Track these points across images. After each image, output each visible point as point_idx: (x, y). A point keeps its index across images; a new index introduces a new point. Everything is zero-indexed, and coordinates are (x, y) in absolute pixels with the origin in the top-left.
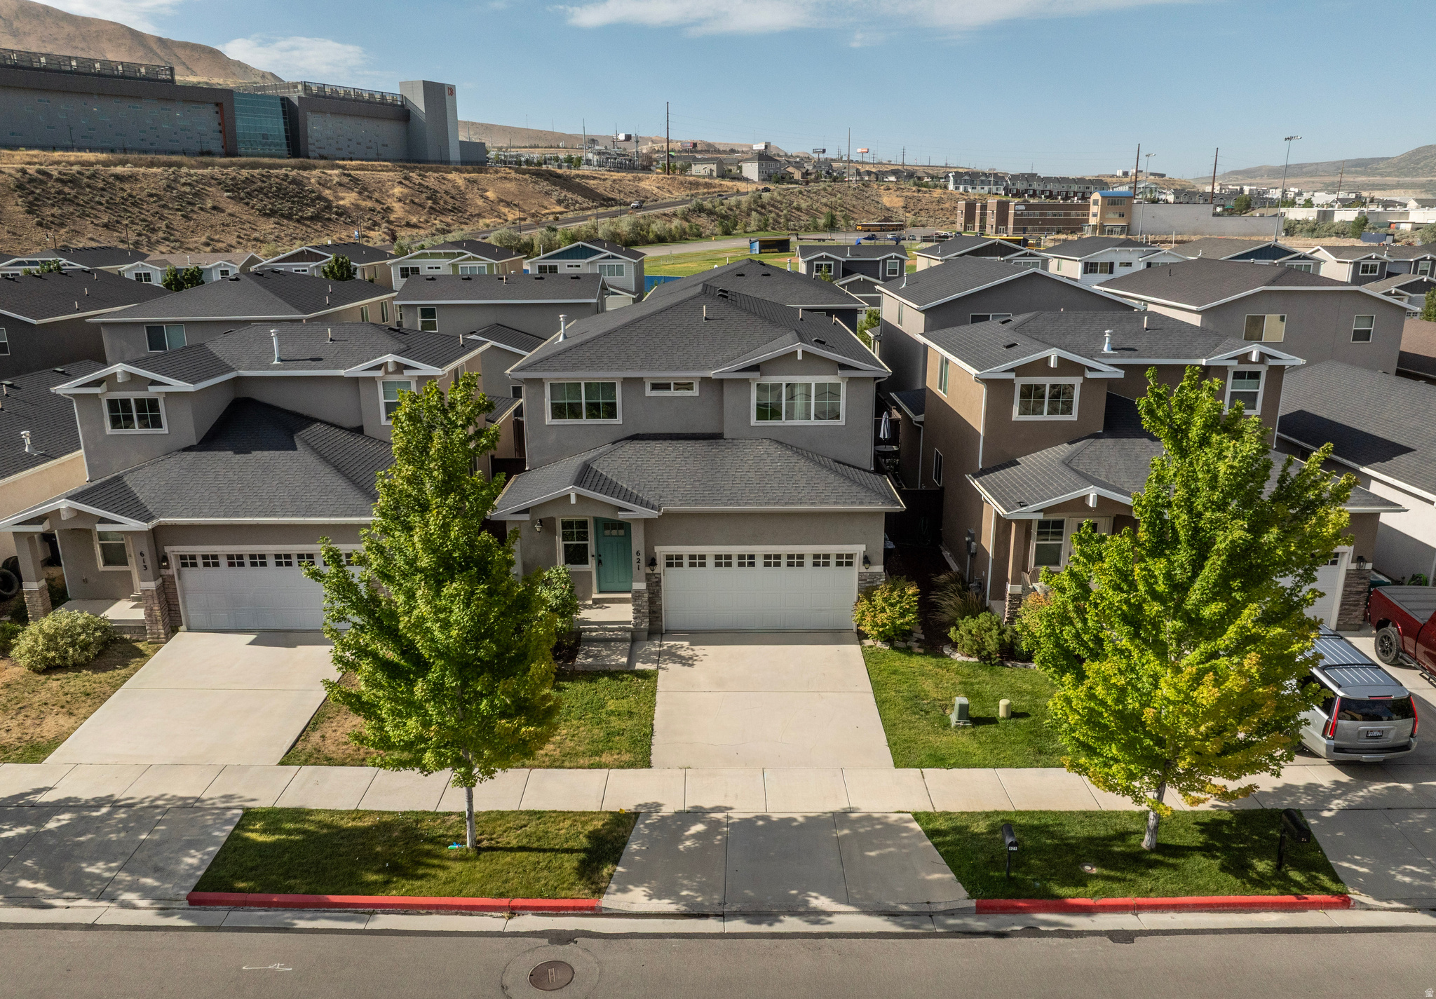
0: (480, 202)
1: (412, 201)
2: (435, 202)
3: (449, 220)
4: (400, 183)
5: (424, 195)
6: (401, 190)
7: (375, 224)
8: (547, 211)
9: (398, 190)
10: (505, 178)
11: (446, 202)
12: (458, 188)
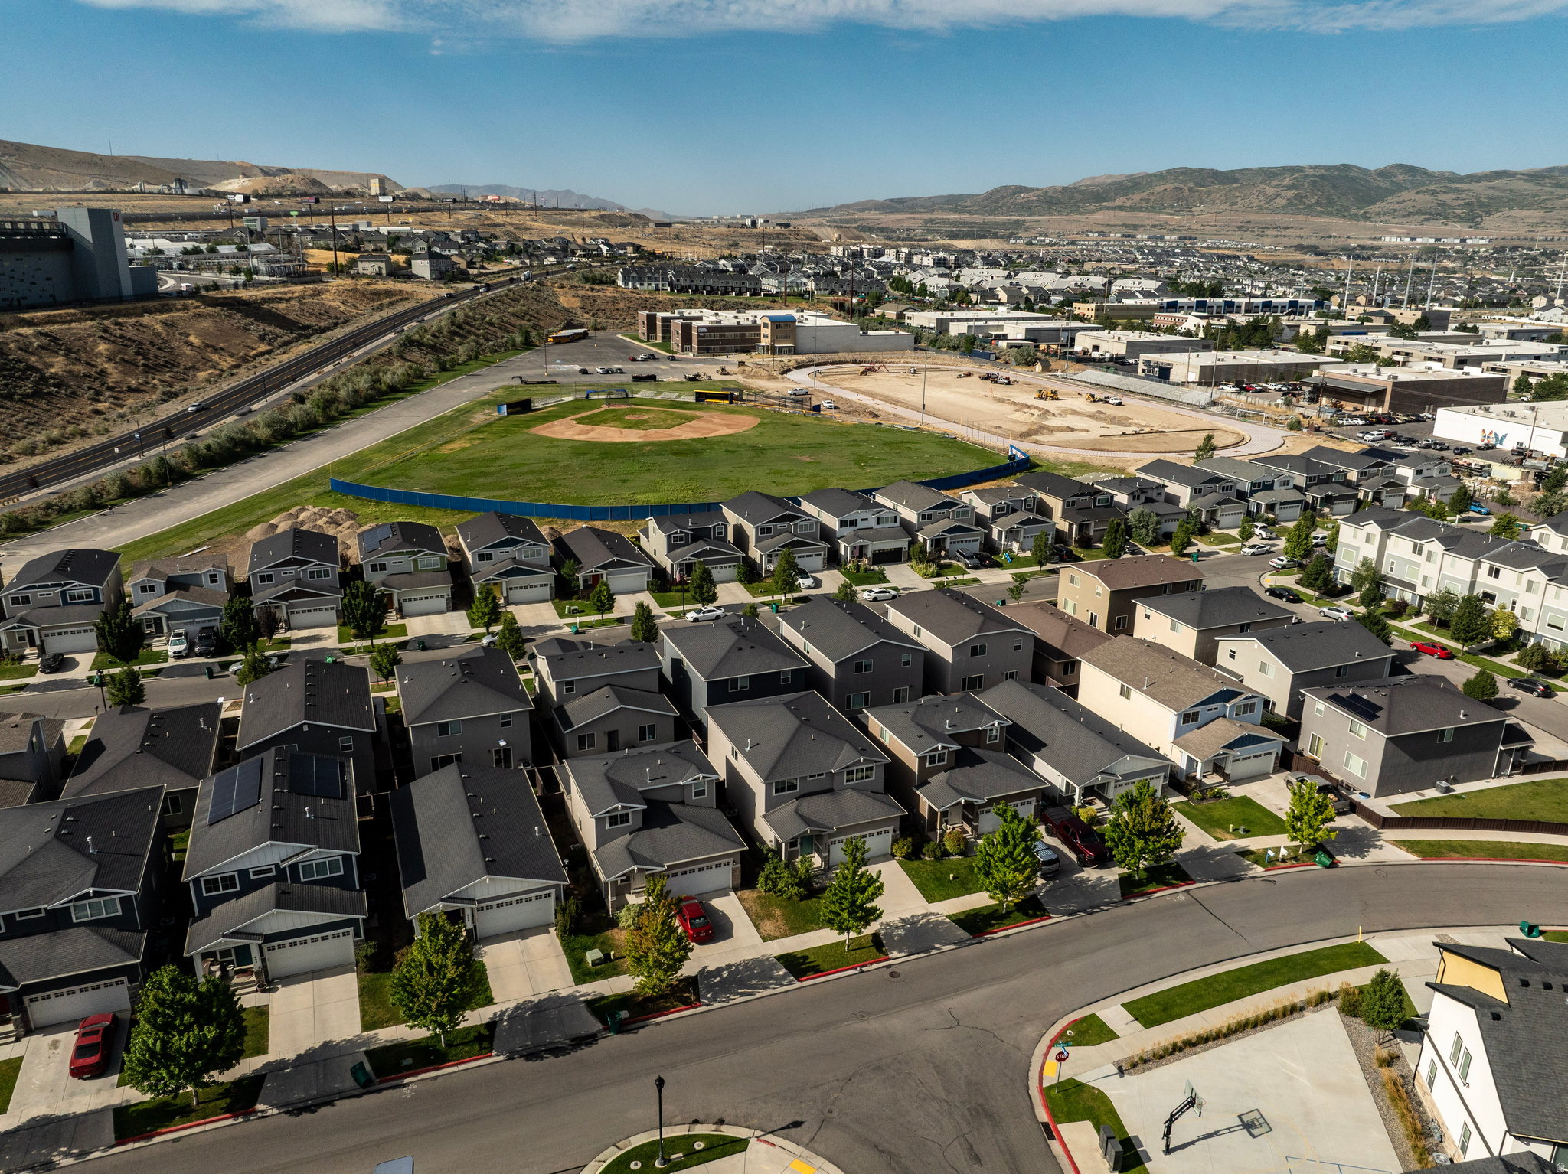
0: (188, 351)
1: (123, 360)
2: (145, 358)
3: (167, 377)
4: (102, 337)
5: (131, 351)
6: (106, 346)
7: (98, 393)
8: (254, 352)
9: (102, 347)
10: (199, 315)
11: (155, 356)
12: (158, 335)
